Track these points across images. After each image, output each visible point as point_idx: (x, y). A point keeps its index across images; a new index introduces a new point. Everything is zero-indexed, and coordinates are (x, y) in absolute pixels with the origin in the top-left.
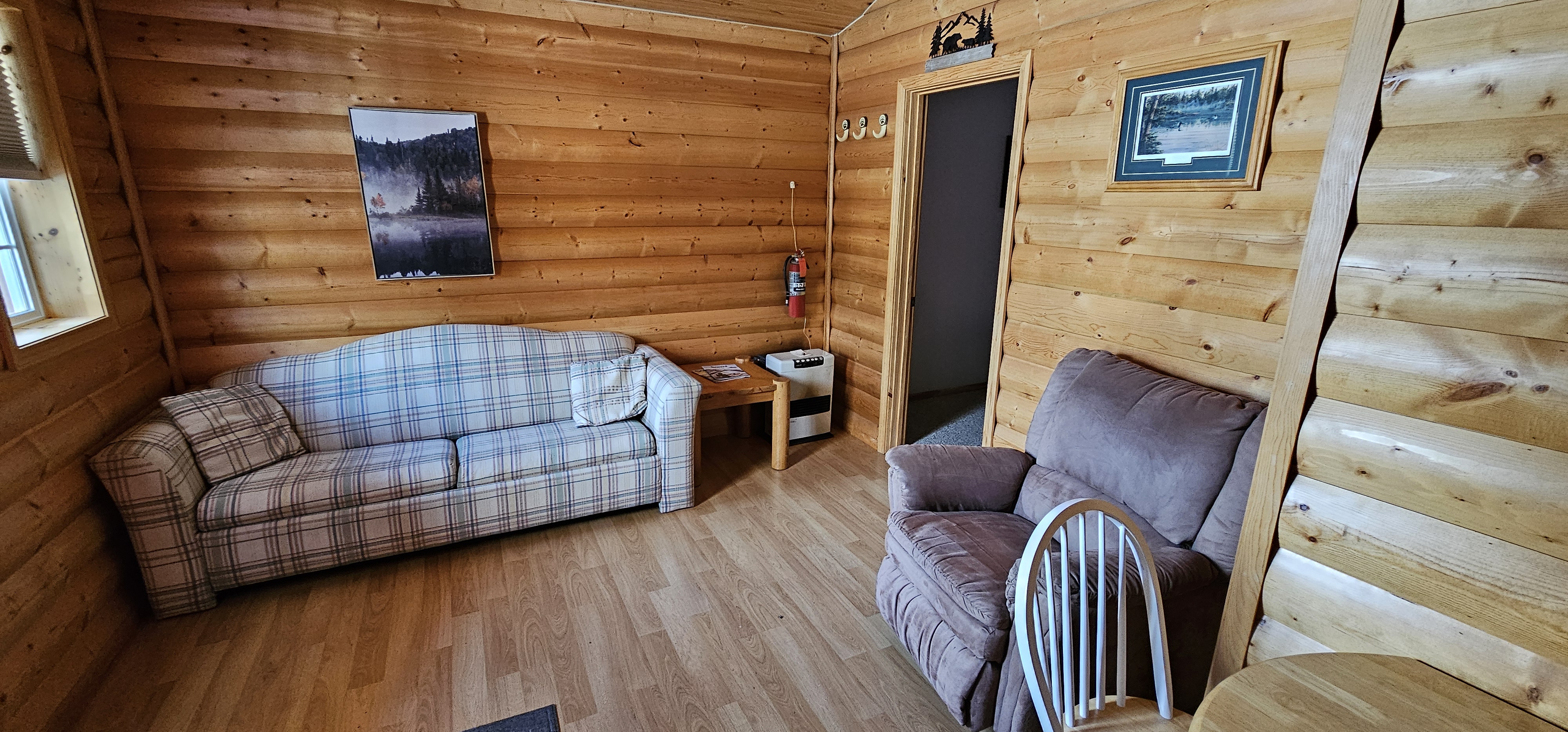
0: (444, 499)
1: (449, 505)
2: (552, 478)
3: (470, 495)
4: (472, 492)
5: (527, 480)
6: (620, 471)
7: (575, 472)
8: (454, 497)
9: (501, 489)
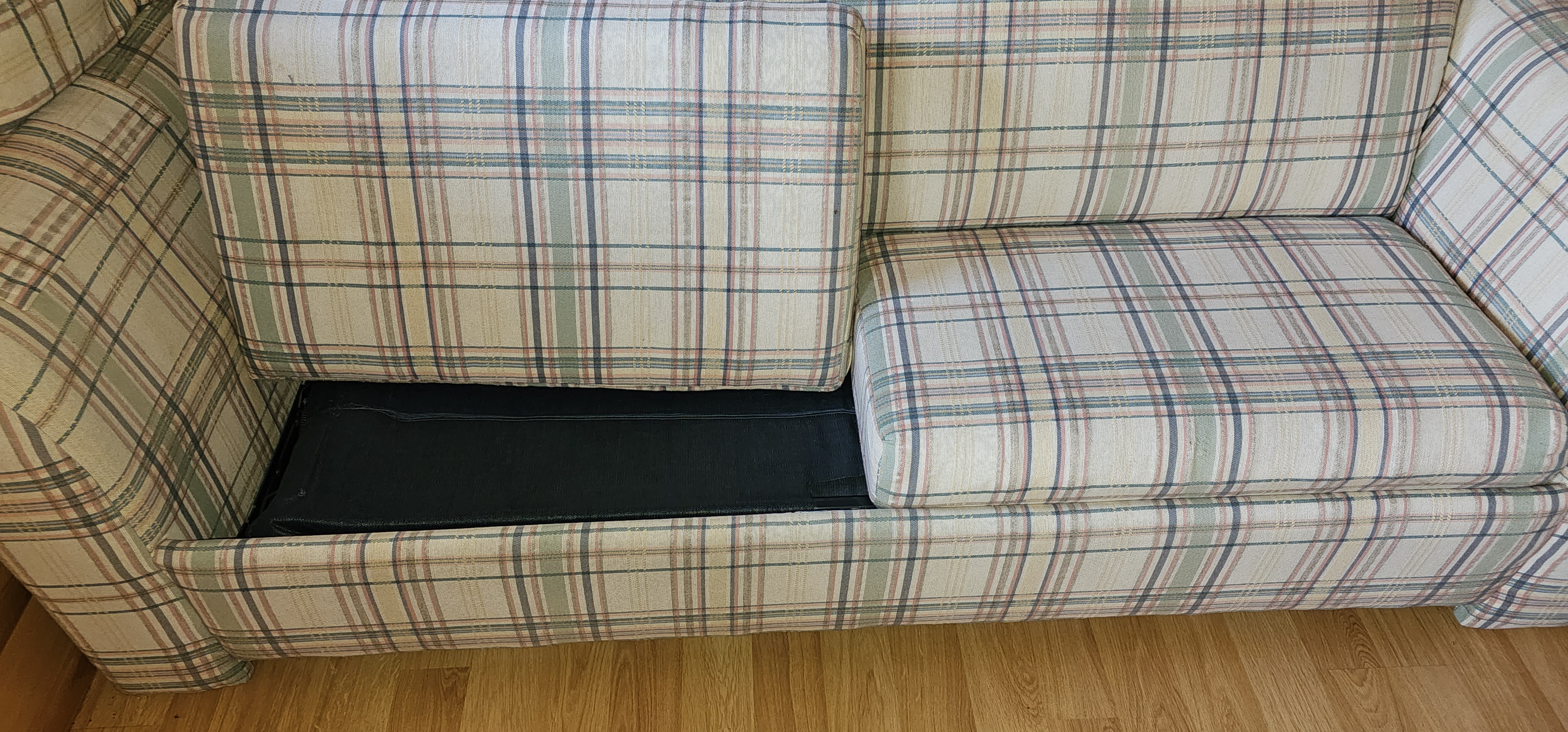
0: (834, 544)
1: (848, 561)
2: (1180, 522)
3: (914, 541)
4: (921, 534)
5: (1099, 521)
6: (1413, 528)
7: (1263, 513)
8: (864, 543)
9: (1013, 537)
